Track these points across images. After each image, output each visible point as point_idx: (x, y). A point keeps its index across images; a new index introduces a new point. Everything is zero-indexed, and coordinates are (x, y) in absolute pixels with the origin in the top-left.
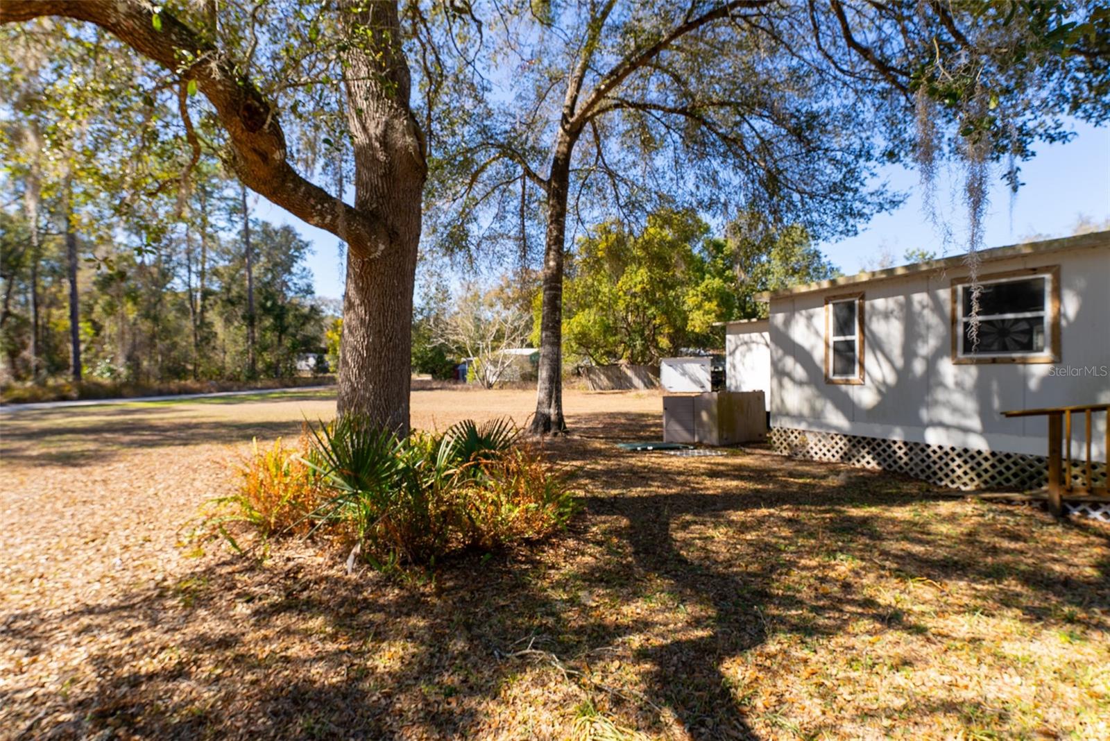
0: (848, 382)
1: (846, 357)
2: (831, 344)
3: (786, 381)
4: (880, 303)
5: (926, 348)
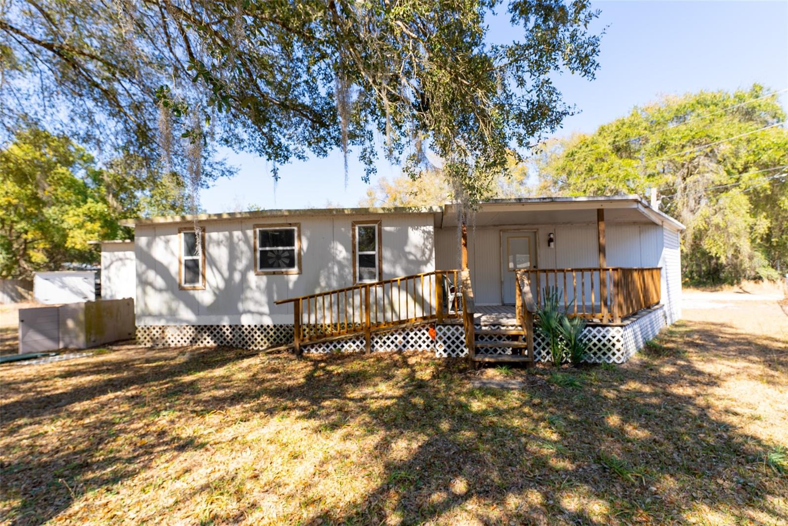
0: (194, 289)
2: (183, 262)
3: (149, 289)
4: (215, 235)
5: (241, 265)
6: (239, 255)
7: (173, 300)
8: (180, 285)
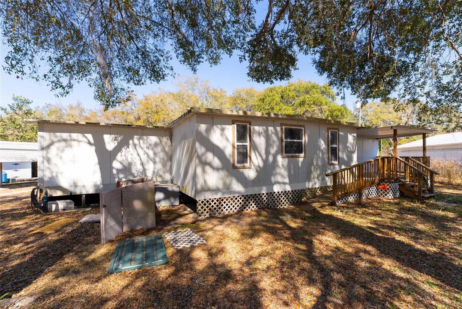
0: (244, 167)
1: (243, 154)
2: (236, 146)
3: (208, 168)
4: (257, 128)
5: (273, 151)
6: (272, 143)
7: (228, 176)
8: (233, 165)
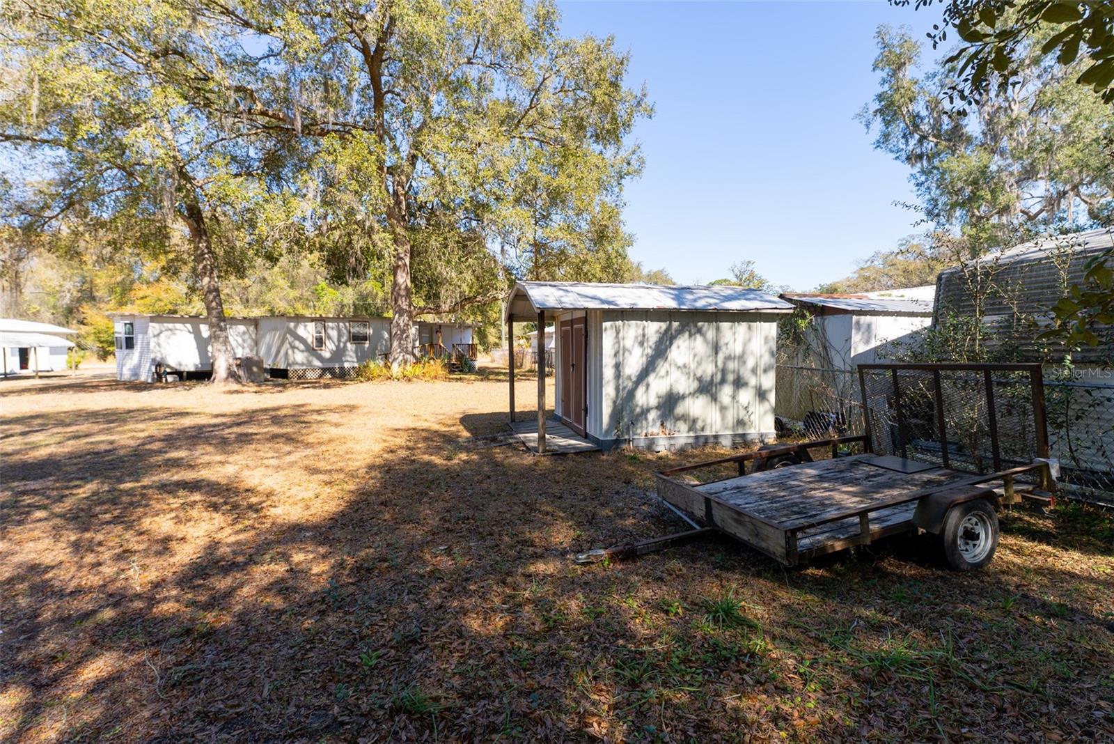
0: (321, 350)
1: (320, 341)
2: (314, 337)
3: (296, 351)
4: (330, 324)
5: (344, 339)
6: (343, 335)
7: (309, 356)
8: (313, 349)
